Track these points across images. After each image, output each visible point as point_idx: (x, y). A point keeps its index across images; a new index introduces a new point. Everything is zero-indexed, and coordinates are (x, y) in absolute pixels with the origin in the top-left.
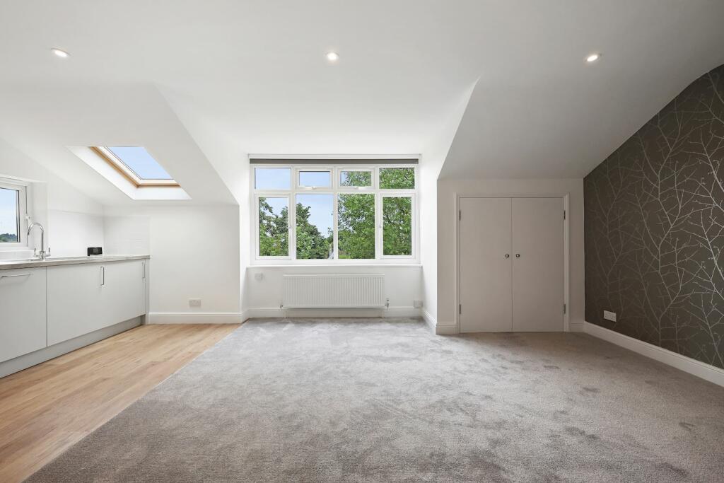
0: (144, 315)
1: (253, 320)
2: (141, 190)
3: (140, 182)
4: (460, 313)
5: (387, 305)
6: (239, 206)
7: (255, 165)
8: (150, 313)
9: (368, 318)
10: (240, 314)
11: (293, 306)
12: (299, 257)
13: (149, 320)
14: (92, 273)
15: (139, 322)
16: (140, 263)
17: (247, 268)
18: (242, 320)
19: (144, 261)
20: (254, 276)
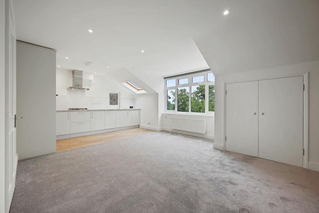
0: (139, 125)
1: (163, 131)
2: (139, 91)
3: (139, 89)
4: (226, 140)
5: (206, 133)
6: (158, 94)
7: (166, 79)
8: (141, 125)
9: (198, 137)
10: (158, 128)
11: (174, 128)
12: (178, 110)
13: (140, 127)
14: (132, 113)
15: (138, 126)
16: (138, 111)
17: (162, 114)
18: (159, 130)
19: (139, 110)
20: (164, 116)
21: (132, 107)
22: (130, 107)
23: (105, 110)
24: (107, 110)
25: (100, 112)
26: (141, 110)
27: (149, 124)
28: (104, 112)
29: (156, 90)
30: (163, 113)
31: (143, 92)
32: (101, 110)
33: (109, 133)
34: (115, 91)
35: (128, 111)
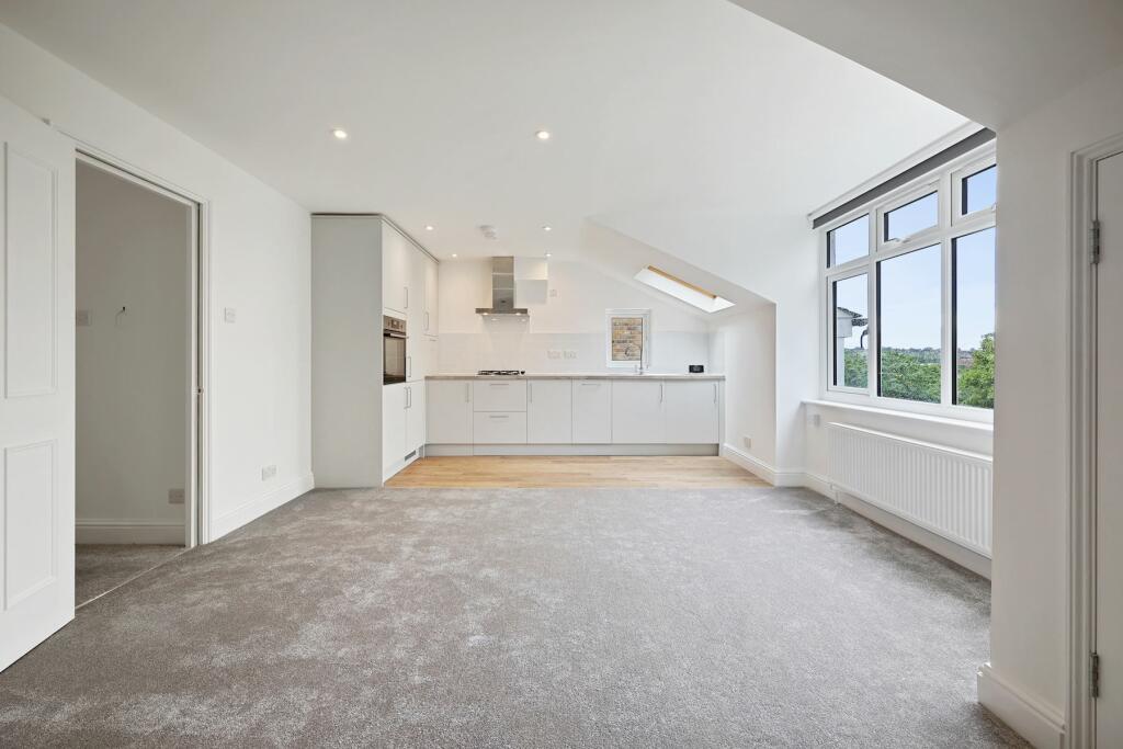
4: (1096, 692)
6: (775, 305)
8: (726, 445)
10: (778, 473)
12: (880, 392)
13: (723, 453)
15: (711, 450)
16: (711, 384)
17: (803, 405)
18: (777, 483)
19: (717, 383)
20: (811, 416)
21: (701, 369)
22: (692, 369)
23: (570, 379)
24: (578, 378)
25: (557, 383)
26: (726, 383)
28: (569, 382)
29: (759, 293)
30: (806, 400)
31: (721, 304)
33: (581, 459)
34: (631, 310)
35: (663, 383)
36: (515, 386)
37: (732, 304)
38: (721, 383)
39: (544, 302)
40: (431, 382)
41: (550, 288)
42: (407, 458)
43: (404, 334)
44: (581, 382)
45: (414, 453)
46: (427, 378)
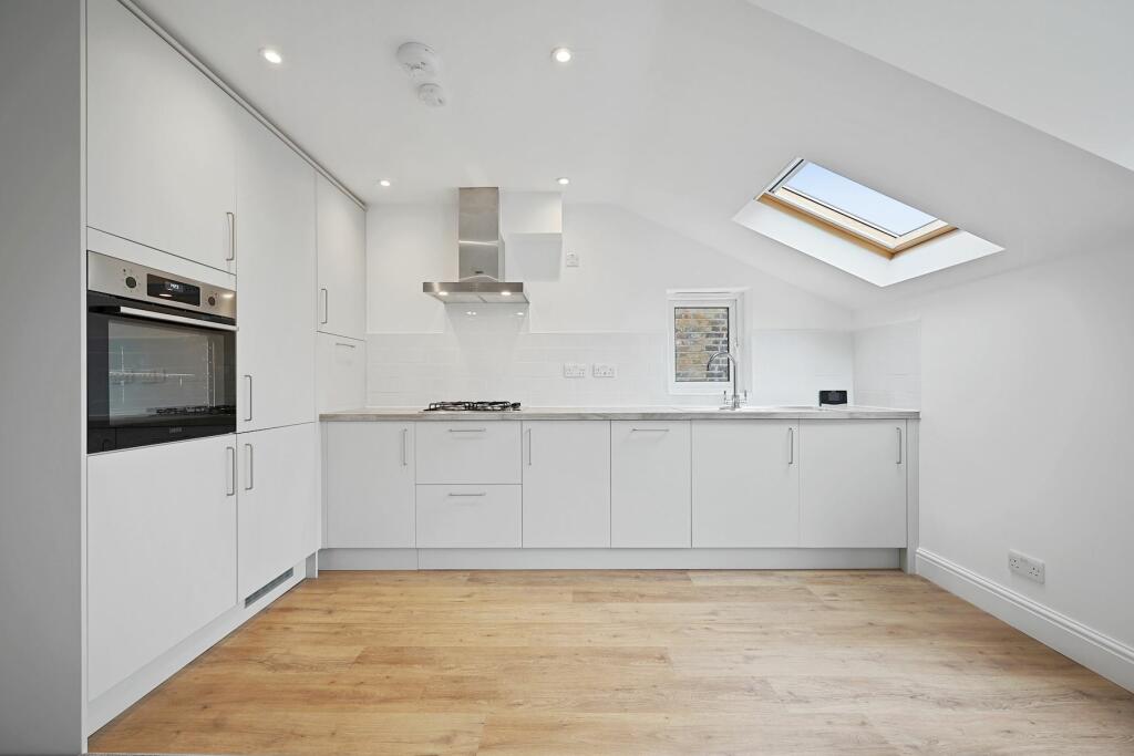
3: (895, 245)
13: (915, 565)
16: (888, 430)
19: (902, 425)
21: (841, 397)
22: (825, 397)
23: (607, 418)
24: (623, 418)
26: (922, 426)
27: (1027, 573)
28: (603, 424)
32: (582, 418)
34: (709, 293)
35: (795, 427)
36: (499, 432)
37: (1000, 249)
38: (911, 425)
39: (554, 274)
40: (333, 426)
41: (566, 252)
42: (249, 601)
43: (232, 322)
44: (629, 426)
45: (289, 574)
46: (323, 418)
